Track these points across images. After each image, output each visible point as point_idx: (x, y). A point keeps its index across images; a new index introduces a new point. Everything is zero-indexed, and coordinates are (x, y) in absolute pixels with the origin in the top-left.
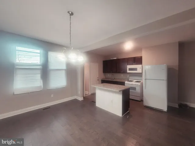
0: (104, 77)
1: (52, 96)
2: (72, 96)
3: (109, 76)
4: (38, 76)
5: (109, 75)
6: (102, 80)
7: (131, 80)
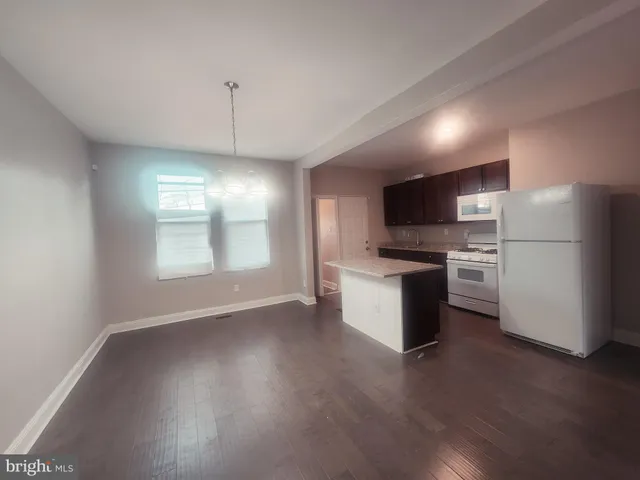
0: (389, 240)
1: (237, 288)
2: (286, 293)
3: (406, 235)
4: (204, 240)
5: (404, 232)
6: (380, 250)
7: (473, 246)
